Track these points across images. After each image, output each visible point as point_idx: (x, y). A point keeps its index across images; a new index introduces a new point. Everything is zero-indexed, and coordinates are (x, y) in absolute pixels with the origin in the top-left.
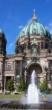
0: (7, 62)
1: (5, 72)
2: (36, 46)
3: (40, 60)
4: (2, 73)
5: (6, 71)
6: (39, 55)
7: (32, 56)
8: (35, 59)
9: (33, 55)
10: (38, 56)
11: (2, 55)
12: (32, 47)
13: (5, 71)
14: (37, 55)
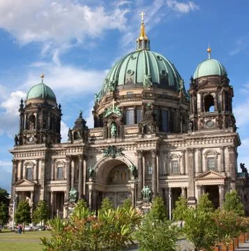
0: (55, 159)
1: (52, 182)
2: (116, 118)
3: (123, 152)
4: (43, 186)
5: (54, 180)
6: (121, 140)
7: (105, 143)
8: (113, 150)
9: (109, 141)
10: (119, 143)
11: (44, 145)
12: (107, 123)
13: (50, 180)
14: (118, 140)
